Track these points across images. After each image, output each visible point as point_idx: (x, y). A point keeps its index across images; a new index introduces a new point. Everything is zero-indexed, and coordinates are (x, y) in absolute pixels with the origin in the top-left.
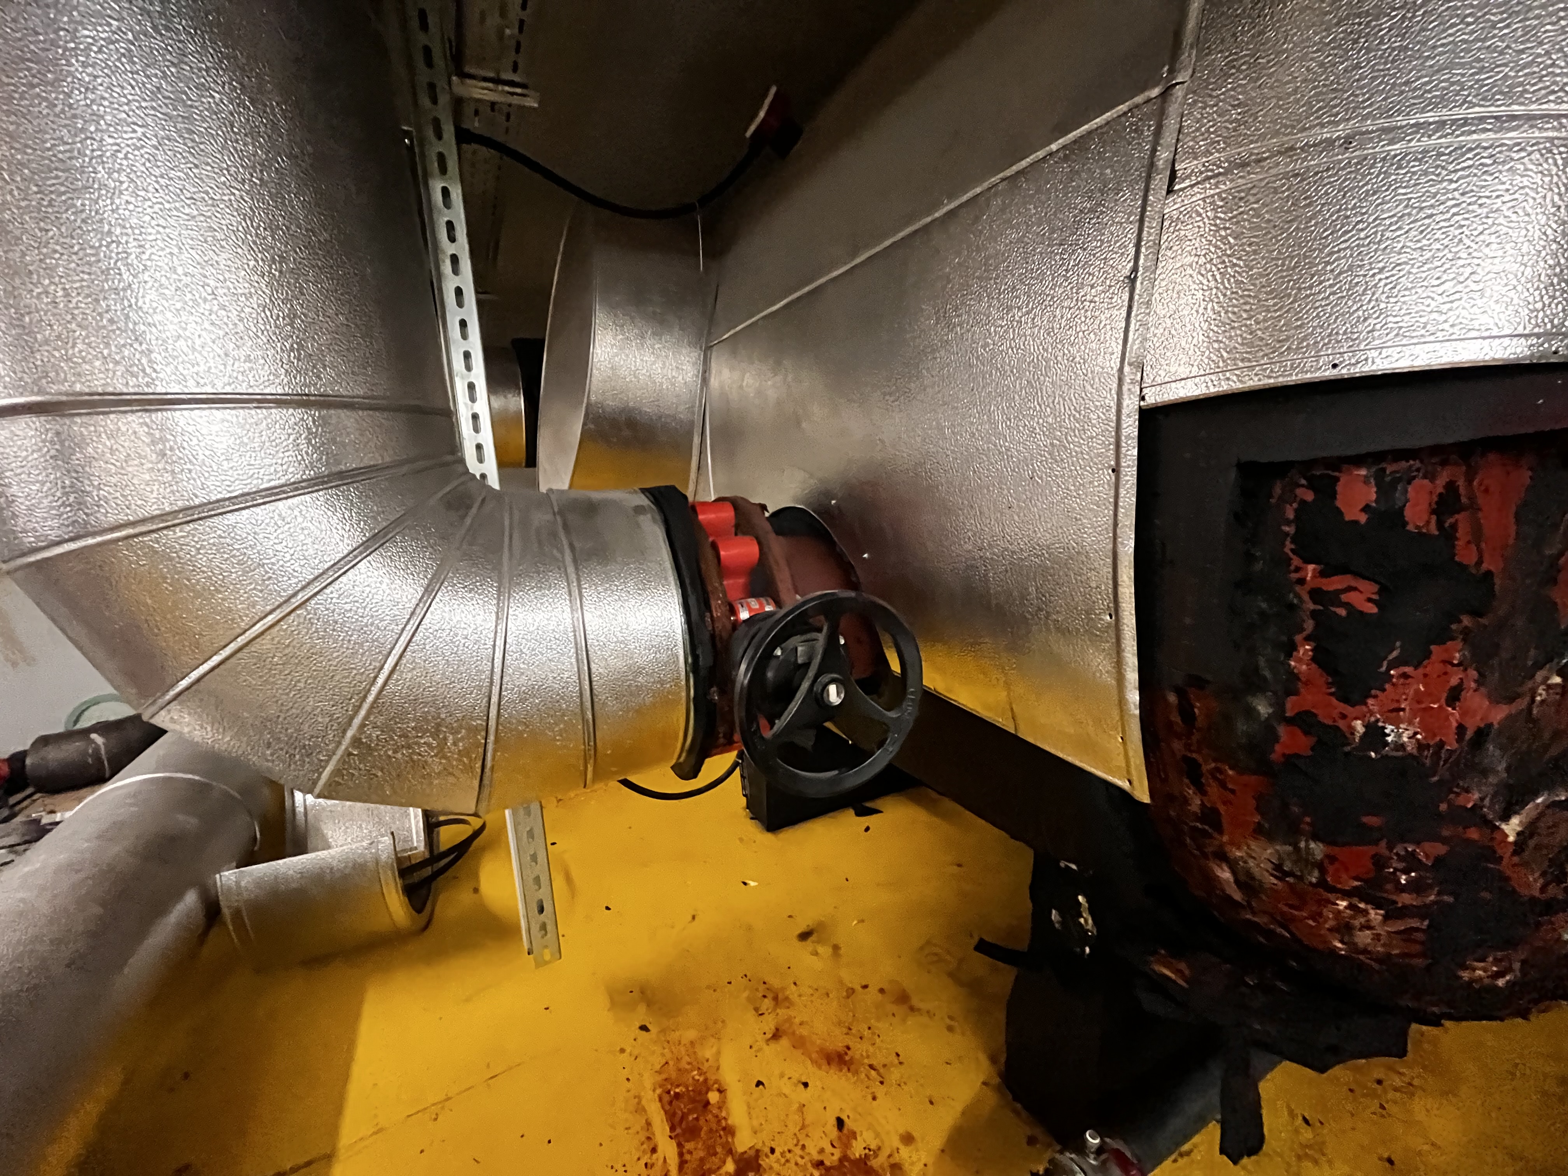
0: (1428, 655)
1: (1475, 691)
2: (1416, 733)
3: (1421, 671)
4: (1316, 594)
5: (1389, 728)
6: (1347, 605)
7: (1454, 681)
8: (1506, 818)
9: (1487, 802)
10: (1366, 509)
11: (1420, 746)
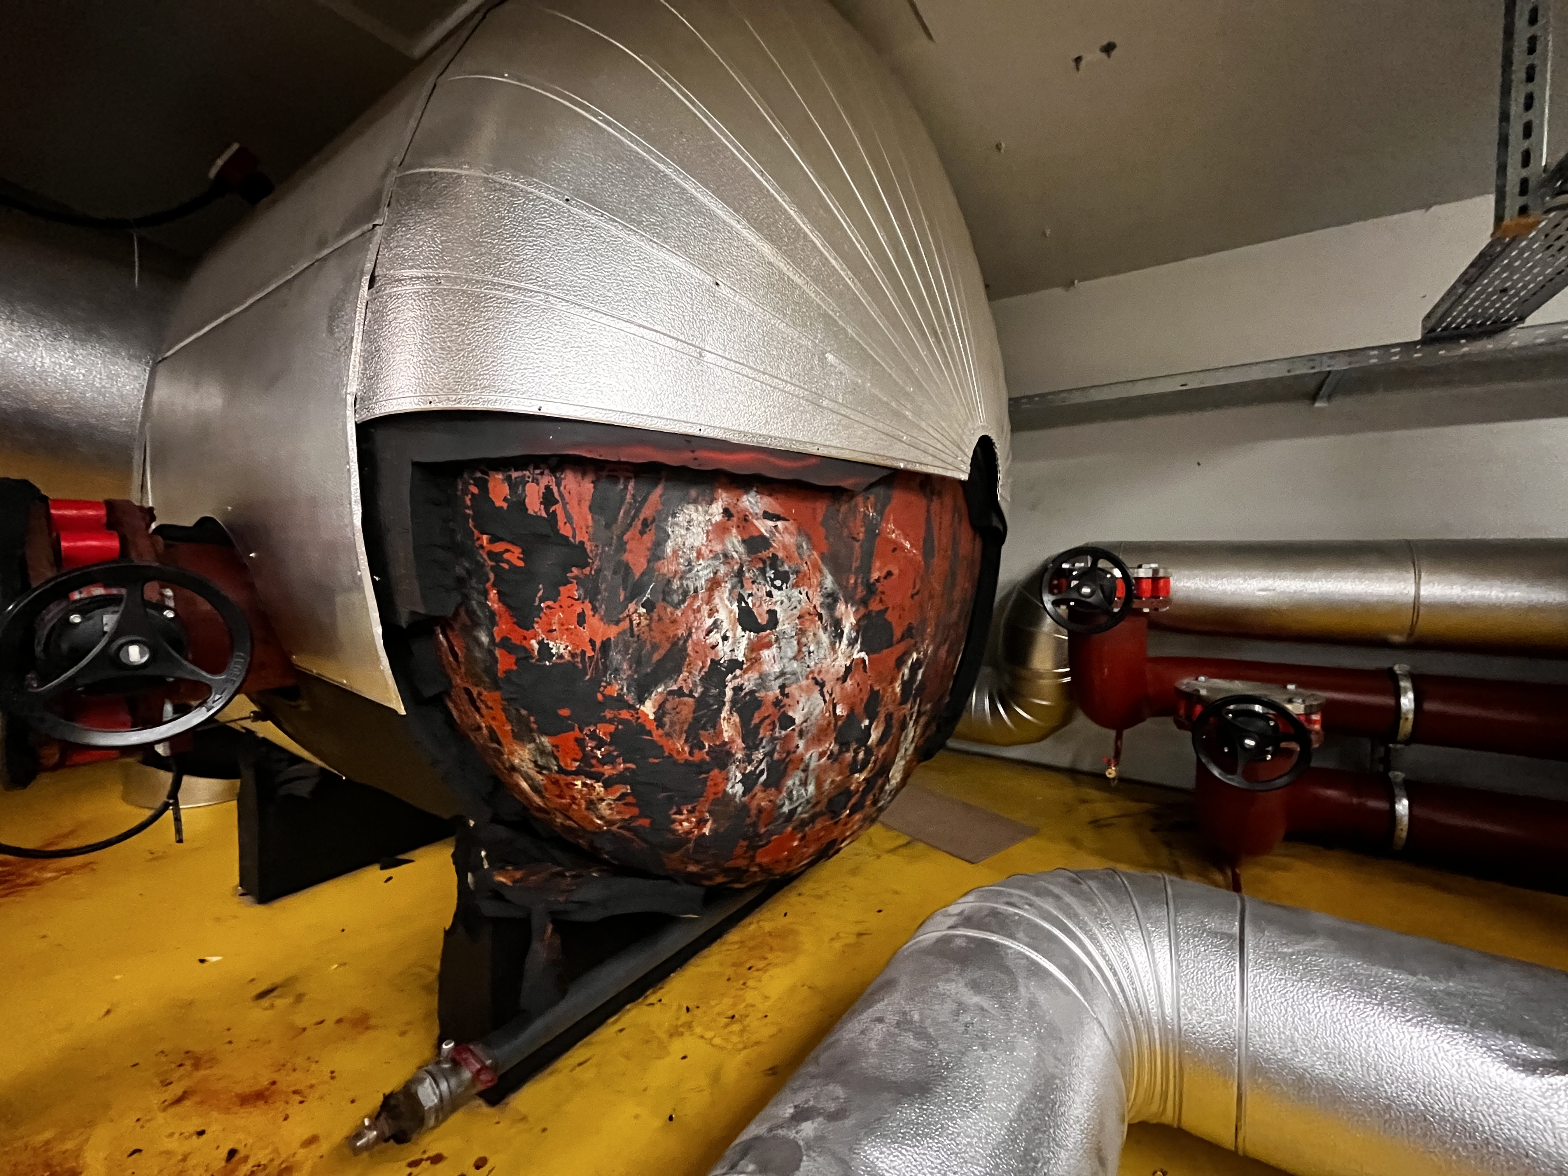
0: (559, 594)
1: (593, 616)
2: (567, 646)
3: (558, 603)
4: (490, 554)
5: (551, 644)
6: (507, 562)
7: (579, 610)
8: (642, 702)
9: (625, 690)
10: (505, 499)
11: (573, 655)
